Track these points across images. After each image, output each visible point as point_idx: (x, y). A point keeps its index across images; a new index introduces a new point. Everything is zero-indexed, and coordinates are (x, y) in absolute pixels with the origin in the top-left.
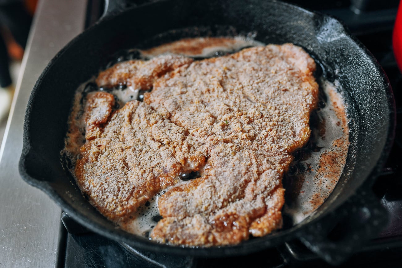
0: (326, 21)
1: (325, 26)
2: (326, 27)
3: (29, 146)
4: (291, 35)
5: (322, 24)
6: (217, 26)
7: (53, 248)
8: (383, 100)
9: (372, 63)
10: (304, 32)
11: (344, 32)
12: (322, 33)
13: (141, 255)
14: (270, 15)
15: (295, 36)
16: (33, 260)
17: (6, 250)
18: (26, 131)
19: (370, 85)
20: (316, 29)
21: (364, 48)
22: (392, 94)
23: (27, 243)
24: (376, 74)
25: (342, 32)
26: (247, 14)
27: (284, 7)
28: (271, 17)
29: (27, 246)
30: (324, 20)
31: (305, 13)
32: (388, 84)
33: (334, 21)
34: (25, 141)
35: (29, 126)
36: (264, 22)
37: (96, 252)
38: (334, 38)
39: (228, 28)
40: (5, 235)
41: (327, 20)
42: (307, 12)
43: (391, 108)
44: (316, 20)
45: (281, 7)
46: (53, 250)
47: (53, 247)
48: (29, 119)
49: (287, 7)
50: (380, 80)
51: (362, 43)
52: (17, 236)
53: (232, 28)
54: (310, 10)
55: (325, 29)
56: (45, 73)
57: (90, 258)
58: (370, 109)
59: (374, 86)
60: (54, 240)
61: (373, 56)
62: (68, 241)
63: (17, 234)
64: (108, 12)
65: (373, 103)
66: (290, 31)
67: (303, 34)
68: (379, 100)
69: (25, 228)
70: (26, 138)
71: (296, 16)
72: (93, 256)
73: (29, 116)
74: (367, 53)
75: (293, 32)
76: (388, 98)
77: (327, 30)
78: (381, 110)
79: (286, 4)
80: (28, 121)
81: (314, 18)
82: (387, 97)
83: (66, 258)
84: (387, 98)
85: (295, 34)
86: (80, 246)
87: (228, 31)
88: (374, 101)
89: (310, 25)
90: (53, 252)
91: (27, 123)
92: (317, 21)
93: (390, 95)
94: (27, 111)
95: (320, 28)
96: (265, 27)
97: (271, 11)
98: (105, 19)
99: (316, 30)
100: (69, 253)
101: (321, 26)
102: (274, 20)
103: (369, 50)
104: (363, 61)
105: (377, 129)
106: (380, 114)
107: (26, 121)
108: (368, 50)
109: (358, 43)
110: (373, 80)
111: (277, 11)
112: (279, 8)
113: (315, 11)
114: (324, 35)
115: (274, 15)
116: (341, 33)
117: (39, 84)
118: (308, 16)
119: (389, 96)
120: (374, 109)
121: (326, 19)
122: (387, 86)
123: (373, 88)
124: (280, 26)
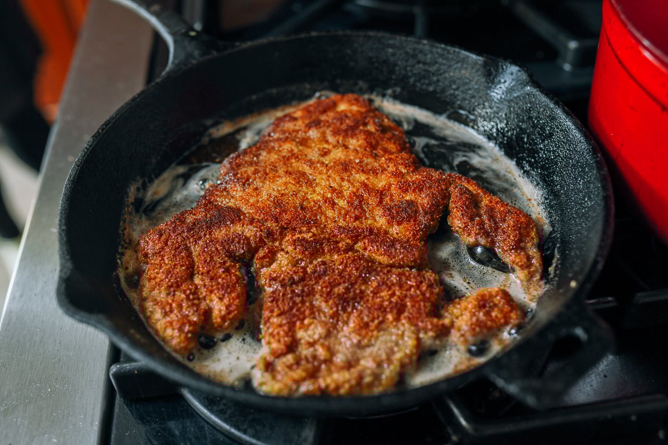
0: (503, 69)
1: (502, 76)
2: (503, 78)
3: (69, 265)
4: (452, 92)
5: (498, 73)
6: (338, 81)
7: (93, 420)
8: (592, 179)
9: (573, 127)
10: (471, 87)
11: (530, 84)
12: (498, 86)
13: (233, 430)
14: (419, 62)
15: (457, 93)
16: (62, 439)
17: (19, 423)
18: (63, 242)
19: (572, 159)
20: (489, 81)
21: (561, 106)
22: (606, 169)
23: (52, 413)
24: (580, 141)
25: (527, 84)
26: (385, 62)
27: (439, 50)
28: (421, 65)
29: (52, 417)
30: (500, 67)
31: (470, 59)
32: (599, 155)
33: (514, 69)
34: (62, 257)
35: (66, 235)
36: (410, 74)
37: (159, 427)
38: (515, 93)
39: (356, 84)
40: (17, 401)
41: (504, 67)
42: (474, 57)
43: (604, 188)
44: (488, 68)
45: (435, 50)
46: (92, 424)
47: (93, 418)
48: (66, 224)
49: (443, 49)
50: (586, 150)
51: (557, 99)
52: (36, 402)
53: (361, 83)
54: (479, 53)
55: (503, 81)
56: (84, 156)
57: (150, 438)
58: (575, 193)
59: (579, 160)
60: (94, 409)
61: (575, 117)
62: (116, 410)
63: (36, 399)
64: (173, 63)
65: (578, 183)
66: (450, 86)
67: (469, 89)
68: (587, 178)
69: (49, 390)
70: (63, 253)
71: (457, 62)
72: (154, 434)
73: (65, 220)
74: (564, 111)
75: (454, 87)
76: (600, 174)
77: (505, 82)
78: (592, 192)
79: (443, 46)
80: (64, 227)
81: (485, 65)
82: (598, 174)
83: (113, 436)
84: (598, 176)
85: (457, 89)
86: (135, 418)
87: (357, 88)
88: (580, 181)
89: (479, 75)
90: (93, 427)
91: (63, 230)
92: (490, 69)
93: (602, 170)
94: (61, 213)
95: (493, 79)
96: (412, 80)
97: (420, 56)
98: (169, 73)
99: (488, 83)
100: (117, 429)
101: (496, 76)
102: (426, 71)
103: (568, 107)
104: (560, 125)
105: (588, 220)
106: (590, 198)
107: (60, 228)
108: (566, 108)
109: (551, 99)
110: (576, 151)
111: (429, 56)
112: (431, 52)
113: (485, 55)
114: (501, 90)
115: (425, 63)
116: (525, 86)
117: (76, 173)
118: (476, 63)
119: (602, 172)
120: (581, 192)
121: (502, 66)
122: (598, 157)
123: (578, 162)
124: (435, 79)
